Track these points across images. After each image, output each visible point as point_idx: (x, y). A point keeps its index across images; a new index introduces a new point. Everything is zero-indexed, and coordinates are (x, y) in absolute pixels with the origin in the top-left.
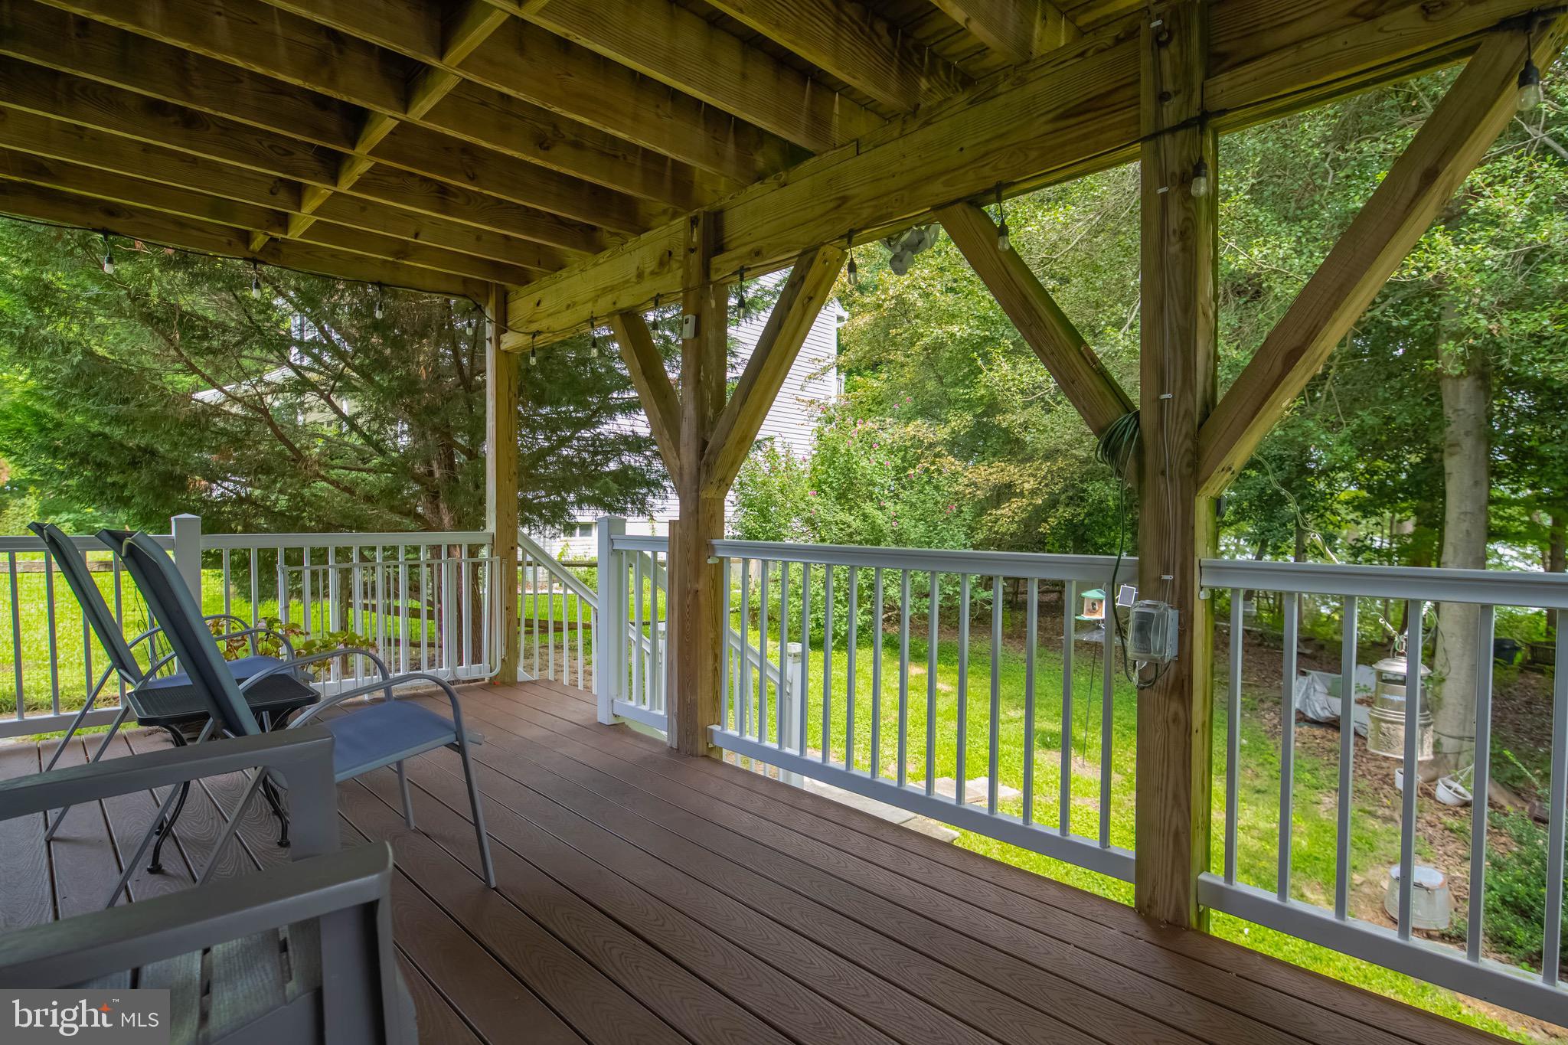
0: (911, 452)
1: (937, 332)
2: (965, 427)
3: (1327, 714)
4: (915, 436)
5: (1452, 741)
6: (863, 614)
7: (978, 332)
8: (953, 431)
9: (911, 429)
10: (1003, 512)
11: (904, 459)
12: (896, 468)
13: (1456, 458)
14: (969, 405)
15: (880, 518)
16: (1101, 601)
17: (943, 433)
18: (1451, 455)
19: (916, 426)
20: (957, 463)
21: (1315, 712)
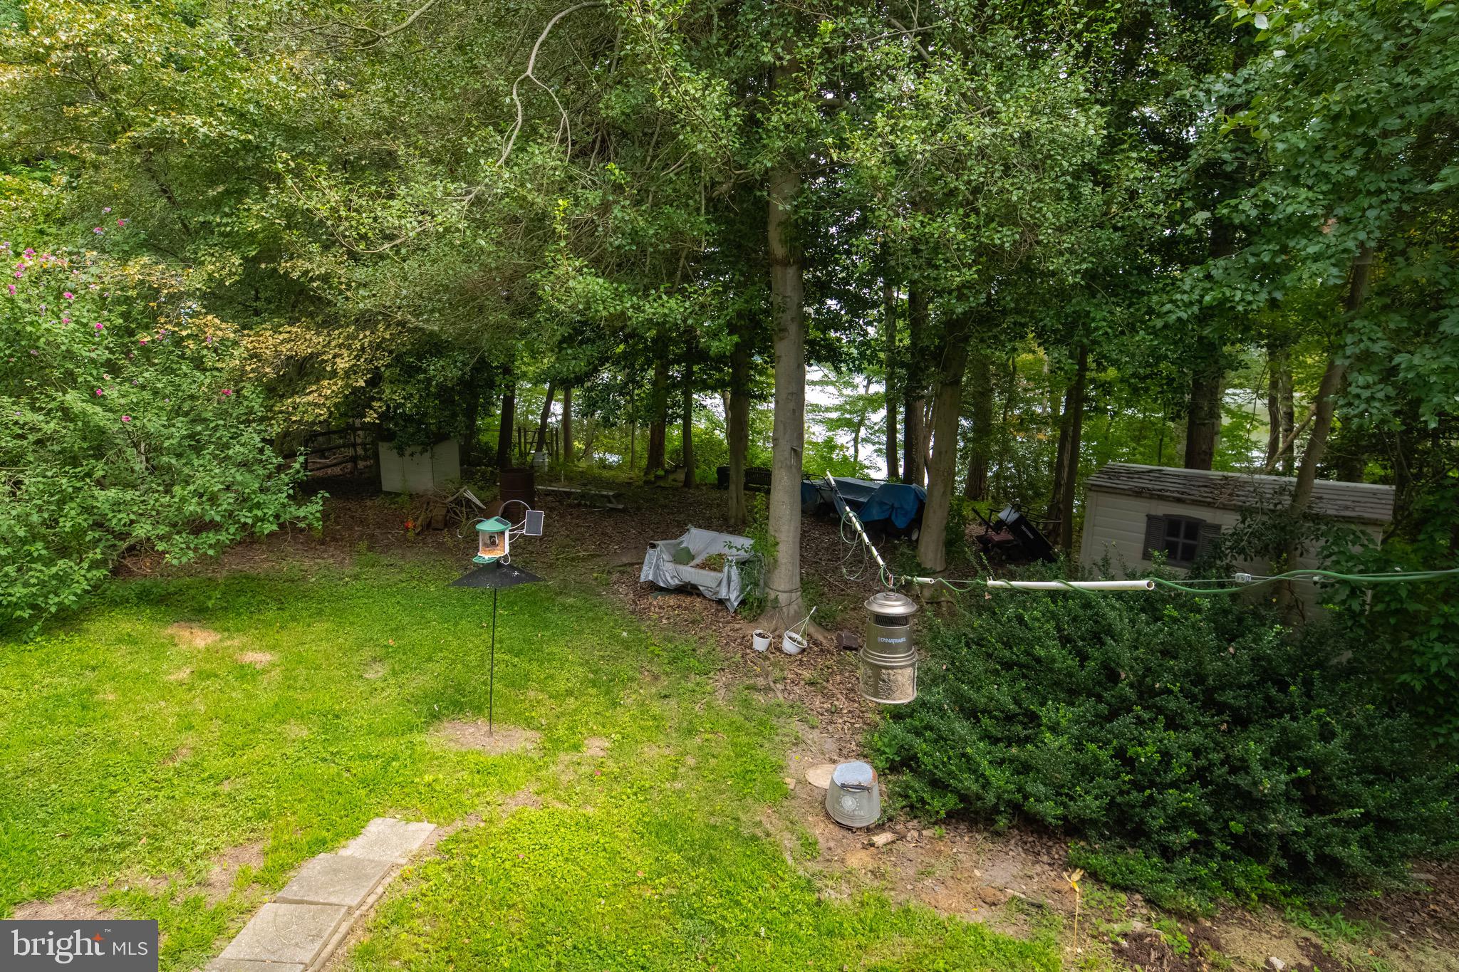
0: (140, 305)
1: (161, 121)
2: (231, 274)
3: (677, 582)
4: (142, 282)
5: (785, 595)
6: (89, 570)
7: (235, 133)
8: (211, 277)
9: (134, 270)
10: (310, 398)
11: (126, 316)
12: (115, 331)
13: (785, 342)
14: (233, 241)
15: (98, 415)
16: (503, 533)
17: (194, 279)
18: (781, 339)
19: (143, 266)
20: (224, 326)
21: (666, 581)
